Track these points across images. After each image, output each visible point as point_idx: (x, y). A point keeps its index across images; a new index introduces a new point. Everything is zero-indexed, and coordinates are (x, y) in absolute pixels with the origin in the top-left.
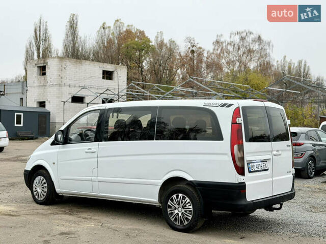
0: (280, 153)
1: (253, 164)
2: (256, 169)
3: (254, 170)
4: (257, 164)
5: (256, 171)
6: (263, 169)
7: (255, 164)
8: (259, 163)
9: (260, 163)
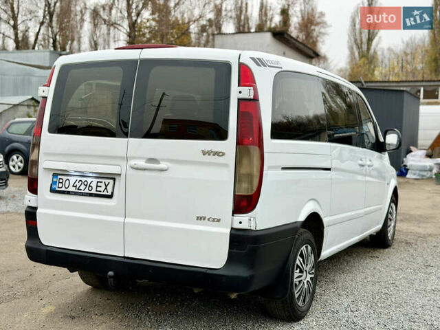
0: (163, 165)
1: (65, 178)
2: (71, 189)
3: (63, 189)
4: (79, 179)
5: (69, 193)
6: (94, 191)
7: (73, 179)
8: (83, 179)
9: (89, 180)
